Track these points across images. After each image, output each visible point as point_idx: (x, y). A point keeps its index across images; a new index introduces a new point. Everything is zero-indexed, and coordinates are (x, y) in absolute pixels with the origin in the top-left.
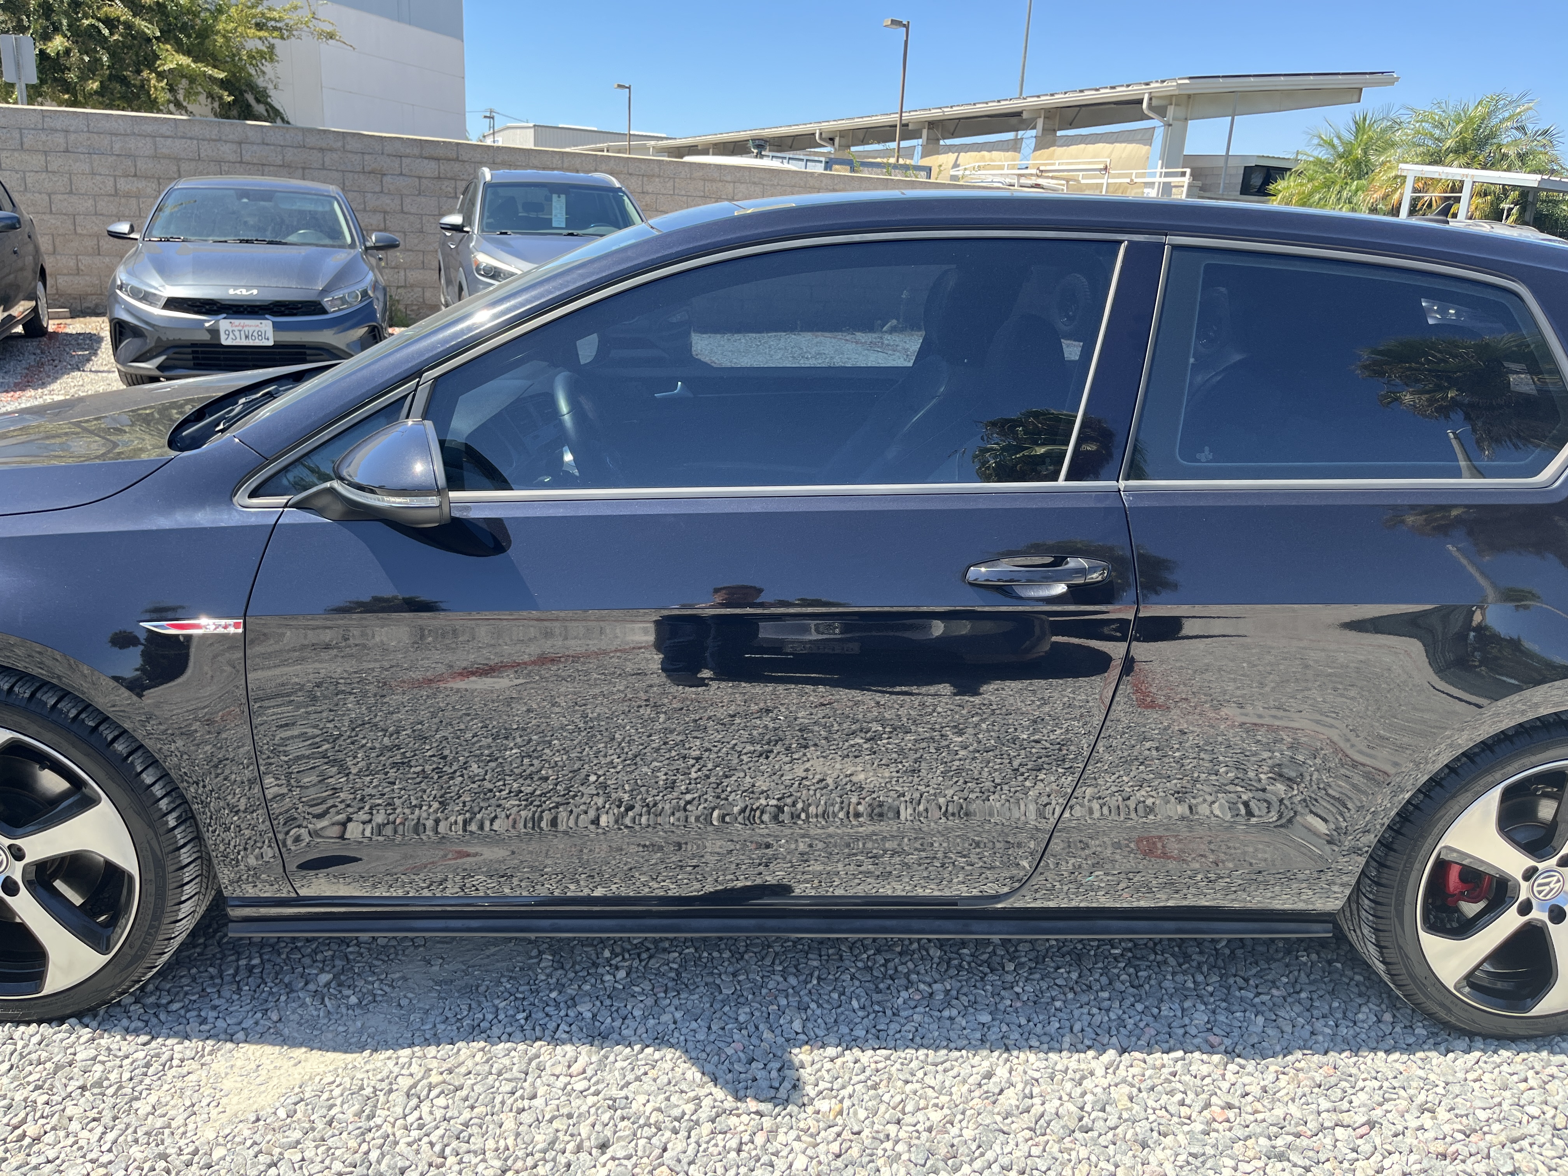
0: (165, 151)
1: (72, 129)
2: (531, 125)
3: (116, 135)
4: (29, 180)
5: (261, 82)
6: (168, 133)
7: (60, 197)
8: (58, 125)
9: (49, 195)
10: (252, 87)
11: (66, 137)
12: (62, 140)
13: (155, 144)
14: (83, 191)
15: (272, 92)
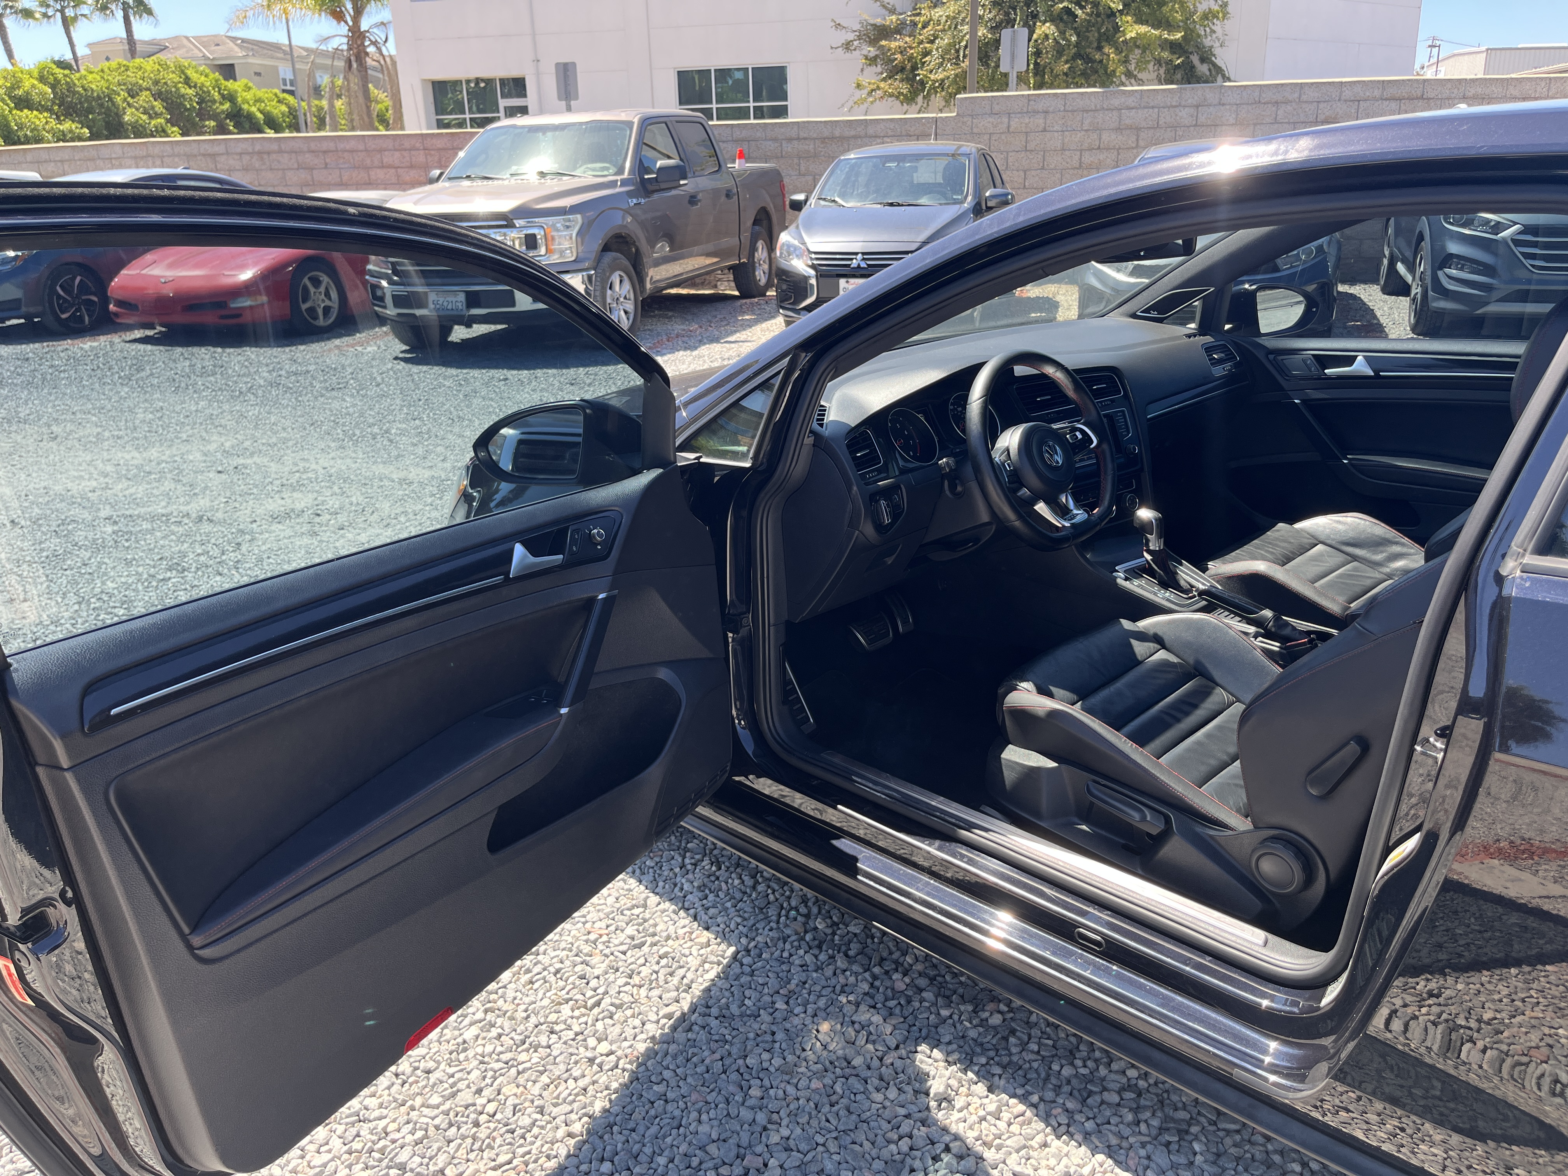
0: (1128, 122)
1: (1051, 109)
2: (1484, 48)
3: (1087, 111)
4: (1010, 159)
5: (1207, 42)
6: (1133, 105)
7: (1033, 173)
8: (1040, 106)
9: (1025, 171)
10: (1199, 48)
11: (1045, 118)
12: (1041, 121)
13: (1120, 117)
14: (1052, 167)
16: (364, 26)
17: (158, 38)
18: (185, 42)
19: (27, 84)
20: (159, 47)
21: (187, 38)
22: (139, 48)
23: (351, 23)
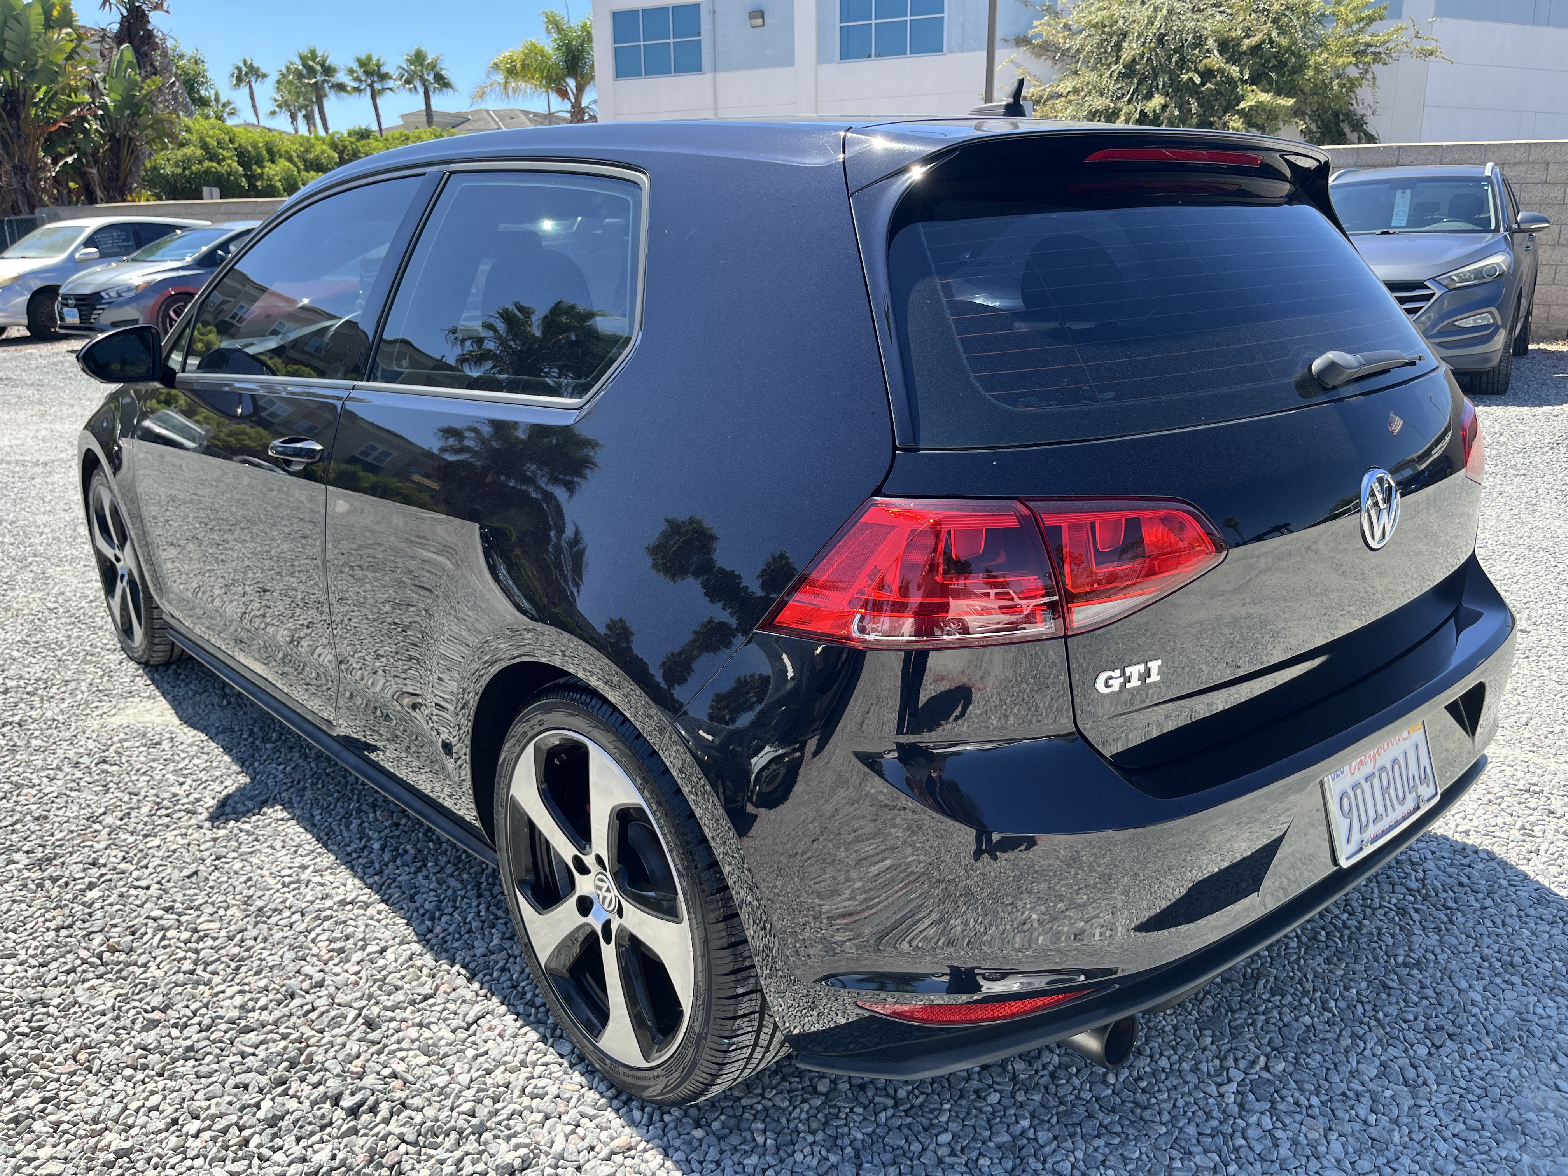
15: (1369, 119)
16: (584, 104)
17: (463, 111)
18: (485, 114)
19: (319, 148)
20: (459, 120)
21: (487, 111)
22: (435, 119)
23: (573, 100)
